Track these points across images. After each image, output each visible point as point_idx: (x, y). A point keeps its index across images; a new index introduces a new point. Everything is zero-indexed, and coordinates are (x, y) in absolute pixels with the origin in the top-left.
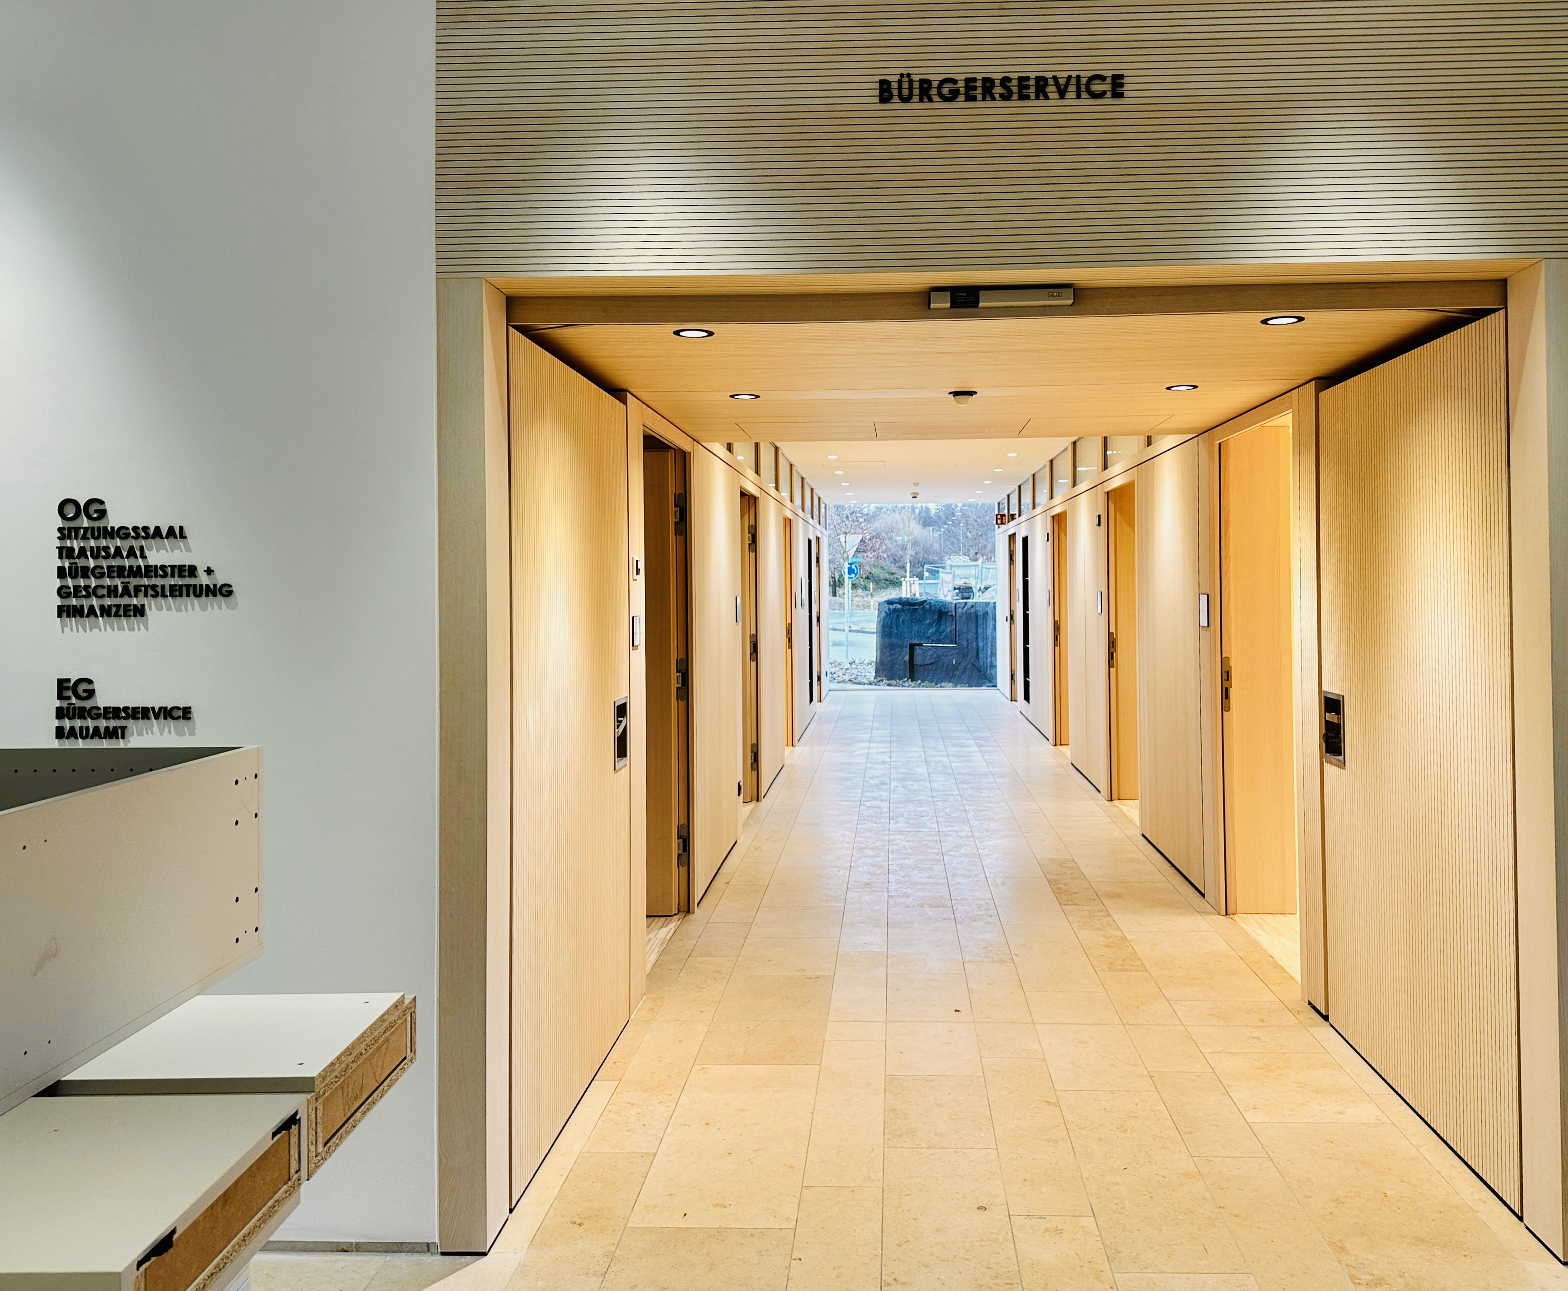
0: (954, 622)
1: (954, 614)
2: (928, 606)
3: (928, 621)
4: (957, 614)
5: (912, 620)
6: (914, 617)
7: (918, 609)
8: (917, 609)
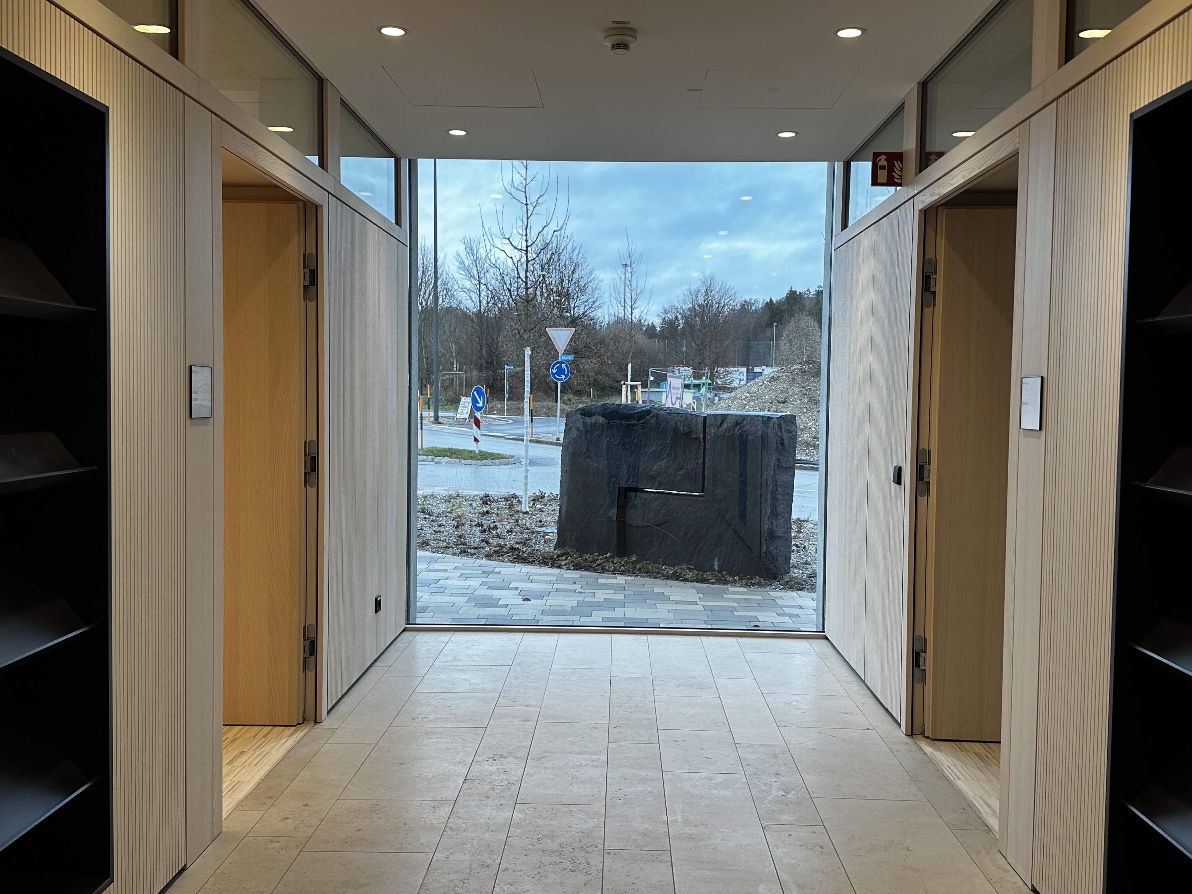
0: (702, 451)
1: (701, 436)
2: (653, 421)
3: (653, 448)
4: (708, 437)
5: (624, 444)
6: (628, 440)
7: (636, 425)
8: (633, 425)
